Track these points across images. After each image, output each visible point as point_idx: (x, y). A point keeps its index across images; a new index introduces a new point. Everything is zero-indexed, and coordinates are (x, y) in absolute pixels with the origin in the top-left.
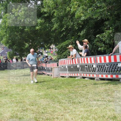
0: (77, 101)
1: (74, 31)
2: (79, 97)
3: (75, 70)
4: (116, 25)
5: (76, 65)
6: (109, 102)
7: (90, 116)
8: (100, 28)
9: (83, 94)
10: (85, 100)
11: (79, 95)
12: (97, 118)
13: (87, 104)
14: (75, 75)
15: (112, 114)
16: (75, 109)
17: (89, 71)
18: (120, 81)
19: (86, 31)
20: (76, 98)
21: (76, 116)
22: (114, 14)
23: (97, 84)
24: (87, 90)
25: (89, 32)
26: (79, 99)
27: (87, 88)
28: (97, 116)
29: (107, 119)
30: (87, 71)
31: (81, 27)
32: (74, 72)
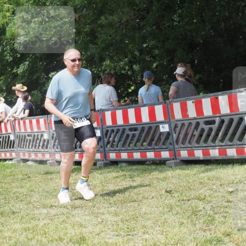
0: (9, 209)
1: (3, 66)
2: (12, 202)
3: (6, 145)
4: (89, 54)
5: (7, 135)
6: (73, 209)
7: (31, 239)
8: (58, 59)
9: (22, 195)
10: (26, 206)
11: (12, 198)
12: (47, 243)
13: (27, 215)
14: (6, 155)
15: (78, 233)
16: (3, 226)
17: (36, 146)
18: (98, 166)
19: (28, 65)
20: (6, 203)
21: (3, 242)
22: (85, 30)
23: (51, 173)
24: (30, 187)
25: (35, 66)
26: (13, 206)
27: (30, 181)
28: (47, 239)
29: (66, 244)
30: (32, 148)
31: (19, 56)
32: (4, 150)
